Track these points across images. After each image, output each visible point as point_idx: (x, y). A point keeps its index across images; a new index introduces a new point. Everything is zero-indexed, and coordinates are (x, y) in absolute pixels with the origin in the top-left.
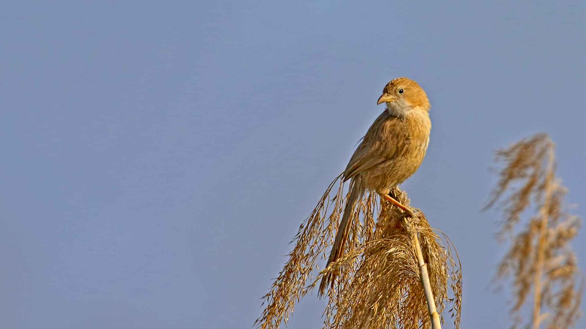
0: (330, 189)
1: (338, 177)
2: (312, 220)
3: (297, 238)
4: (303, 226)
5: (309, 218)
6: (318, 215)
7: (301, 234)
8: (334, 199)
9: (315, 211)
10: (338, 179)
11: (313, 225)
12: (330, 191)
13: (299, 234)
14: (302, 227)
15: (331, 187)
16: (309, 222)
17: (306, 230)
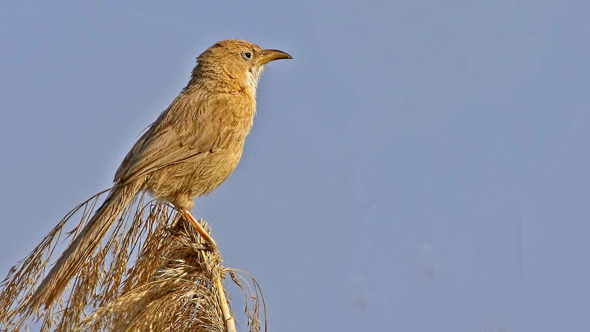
0: (66, 221)
1: (83, 205)
2: (29, 262)
3: (3, 285)
4: (15, 268)
5: (26, 259)
6: (39, 256)
7: (10, 280)
8: (72, 232)
9: (36, 249)
10: (81, 207)
11: (29, 270)
12: (64, 223)
13: (6, 279)
14: (13, 270)
15: (68, 219)
16: (24, 265)
17: (18, 277)
